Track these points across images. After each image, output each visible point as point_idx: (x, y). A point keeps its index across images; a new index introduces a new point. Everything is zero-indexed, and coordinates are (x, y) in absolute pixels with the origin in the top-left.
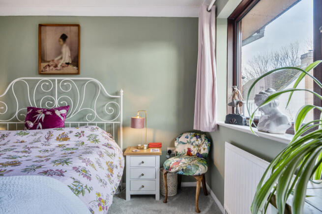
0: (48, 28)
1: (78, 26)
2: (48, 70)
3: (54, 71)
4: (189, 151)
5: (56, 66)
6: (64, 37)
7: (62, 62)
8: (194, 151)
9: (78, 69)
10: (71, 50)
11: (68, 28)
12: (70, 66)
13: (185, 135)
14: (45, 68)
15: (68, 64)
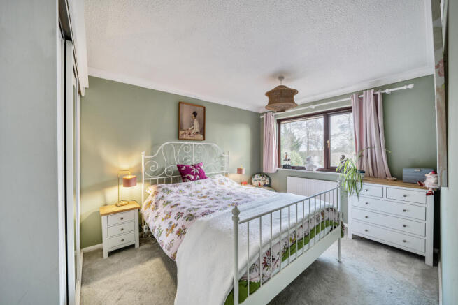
0: (185, 105)
1: (204, 108)
2: (185, 137)
3: (188, 138)
4: (260, 184)
5: (190, 134)
6: (195, 114)
7: (193, 131)
8: (262, 183)
9: (204, 137)
10: (199, 123)
11: (198, 108)
12: (199, 135)
13: (256, 176)
14: (182, 135)
15: (197, 133)
